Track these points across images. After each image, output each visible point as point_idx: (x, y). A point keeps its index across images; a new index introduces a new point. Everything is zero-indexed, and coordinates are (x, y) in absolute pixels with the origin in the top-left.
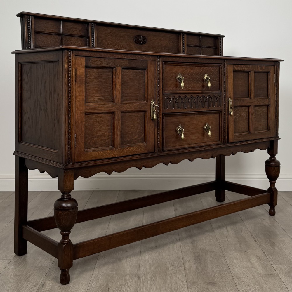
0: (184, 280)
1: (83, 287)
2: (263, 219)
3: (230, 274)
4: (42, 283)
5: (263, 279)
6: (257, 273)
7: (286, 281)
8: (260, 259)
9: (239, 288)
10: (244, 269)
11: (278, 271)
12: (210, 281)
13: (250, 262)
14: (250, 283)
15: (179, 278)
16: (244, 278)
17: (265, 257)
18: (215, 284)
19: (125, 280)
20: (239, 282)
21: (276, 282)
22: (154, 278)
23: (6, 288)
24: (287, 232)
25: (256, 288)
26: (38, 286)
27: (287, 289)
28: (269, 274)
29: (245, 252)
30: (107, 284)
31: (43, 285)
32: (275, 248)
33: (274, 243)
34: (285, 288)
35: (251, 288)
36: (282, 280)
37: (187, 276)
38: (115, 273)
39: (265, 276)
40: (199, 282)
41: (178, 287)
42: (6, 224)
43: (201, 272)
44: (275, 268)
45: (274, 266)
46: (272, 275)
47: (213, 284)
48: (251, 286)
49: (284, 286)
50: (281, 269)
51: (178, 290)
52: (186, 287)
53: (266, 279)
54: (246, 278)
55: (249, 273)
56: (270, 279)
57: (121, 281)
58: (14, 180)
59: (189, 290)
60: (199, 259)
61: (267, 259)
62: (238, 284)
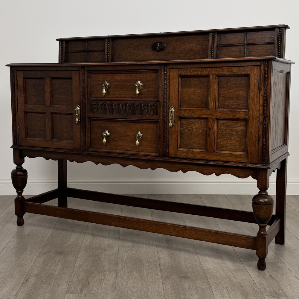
0: (159, 274)
1: (64, 282)
3: (202, 269)
4: (26, 279)
5: (232, 274)
6: (227, 269)
7: (254, 276)
9: (210, 281)
10: (215, 264)
12: (183, 276)
14: (220, 277)
15: (154, 273)
16: (215, 273)
18: (188, 277)
19: (104, 275)
20: (210, 276)
21: (244, 276)
22: (131, 273)
25: (226, 281)
26: (22, 281)
27: (254, 283)
28: (238, 270)
30: (87, 279)
31: (27, 281)
34: (252, 282)
35: (221, 281)
36: (251, 274)
37: (162, 271)
38: (94, 269)
39: (234, 271)
40: (173, 276)
41: (154, 280)
43: (175, 268)
45: (243, 262)
46: (241, 270)
47: (186, 278)
48: (221, 279)
49: (252, 279)
50: (250, 265)
51: (153, 283)
52: (161, 281)
53: (235, 273)
54: (217, 273)
55: (219, 268)
56: (239, 274)
57: (100, 276)
59: (164, 283)
60: (174, 256)
61: (237, 256)
62: (209, 278)
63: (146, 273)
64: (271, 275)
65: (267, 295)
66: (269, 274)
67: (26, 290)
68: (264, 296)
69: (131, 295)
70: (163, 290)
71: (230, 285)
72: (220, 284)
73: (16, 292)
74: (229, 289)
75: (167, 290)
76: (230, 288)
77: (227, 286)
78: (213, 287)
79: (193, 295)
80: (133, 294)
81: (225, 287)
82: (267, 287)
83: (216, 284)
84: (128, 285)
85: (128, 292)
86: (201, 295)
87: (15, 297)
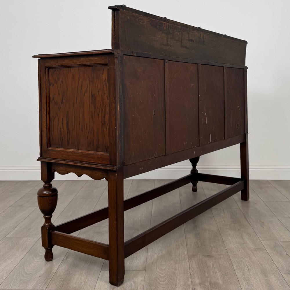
2: (255, 203)
3: (225, 248)
5: (252, 252)
6: (248, 248)
7: (272, 254)
8: (251, 236)
9: (232, 260)
10: (237, 244)
11: (265, 246)
12: (208, 254)
13: (242, 238)
14: (241, 255)
15: (181, 252)
16: (236, 252)
17: (255, 234)
18: (212, 256)
20: (232, 255)
21: (263, 255)
22: (160, 252)
23: (36, 260)
24: (275, 214)
25: (247, 260)
26: (63, 258)
27: (272, 261)
28: (257, 249)
29: (239, 230)
32: (264, 227)
33: (263, 222)
34: (270, 260)
35: (242, 260)
36: (269, 253)
37: (188, 250)
39: (254, 250)
40: (198, 255)
41: (181, 259)
42: (36, 208)
43: (200, 247)
44: (263, 244)
45: (262, 242)
46: (260, 249)
47: (210, 256)
48: (242, 258)
49: (270, 258)
50: (268, 244)
51: (180, 261)
52: (187, 259)
53: (255, 252)
54: (238, 252)
55: (240, 247)
56: (258, 253)
58: (40, 170)
59: (190, 261)
60: (199, 236)
61: (257, 236)
62: (231, 256)
63: (174, 252)
64: (287, 254)
65: (285, 273)
66: (285, 253)
67: (65, 267)
68: (282, 274)
69: (160, 273)
70: (189, 268)
71: (250, 263)
72: (241, 263)
73: (57, 269)
74: (249, 267)
75: (193, 268)
76: (251, 266)
77: (248, 265)
78: (235, 265)
79: (217, 272)
80: (161, 272)
81: (246, 265)
82: (284, 265)
83: (237, 262)
84: (158, 263)
85: (157, 270)
86: (224, 273)
87: (56, 273)
